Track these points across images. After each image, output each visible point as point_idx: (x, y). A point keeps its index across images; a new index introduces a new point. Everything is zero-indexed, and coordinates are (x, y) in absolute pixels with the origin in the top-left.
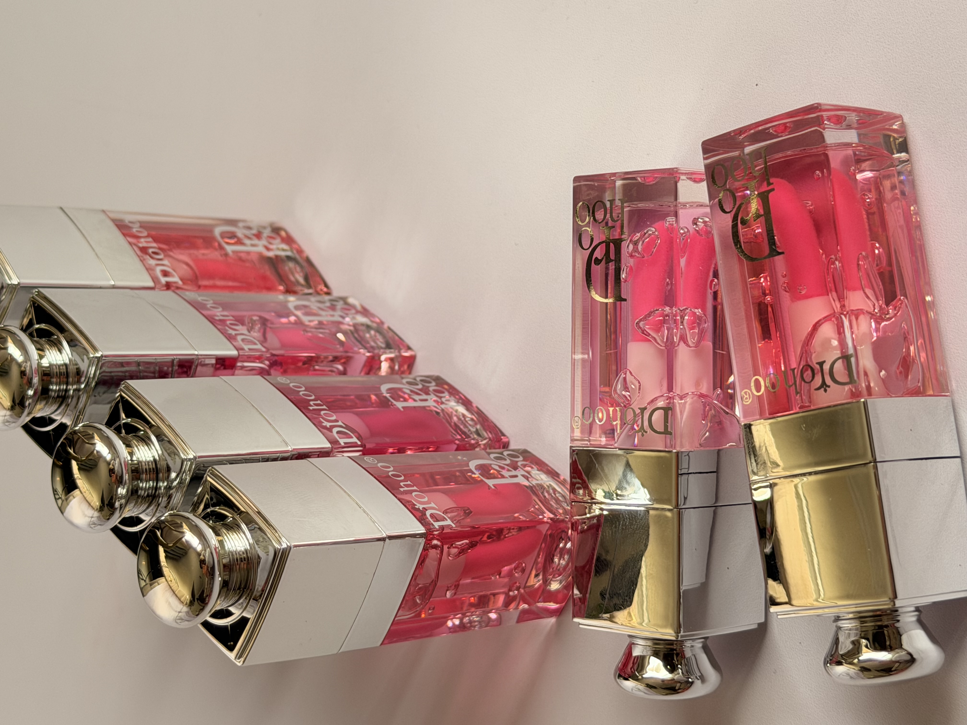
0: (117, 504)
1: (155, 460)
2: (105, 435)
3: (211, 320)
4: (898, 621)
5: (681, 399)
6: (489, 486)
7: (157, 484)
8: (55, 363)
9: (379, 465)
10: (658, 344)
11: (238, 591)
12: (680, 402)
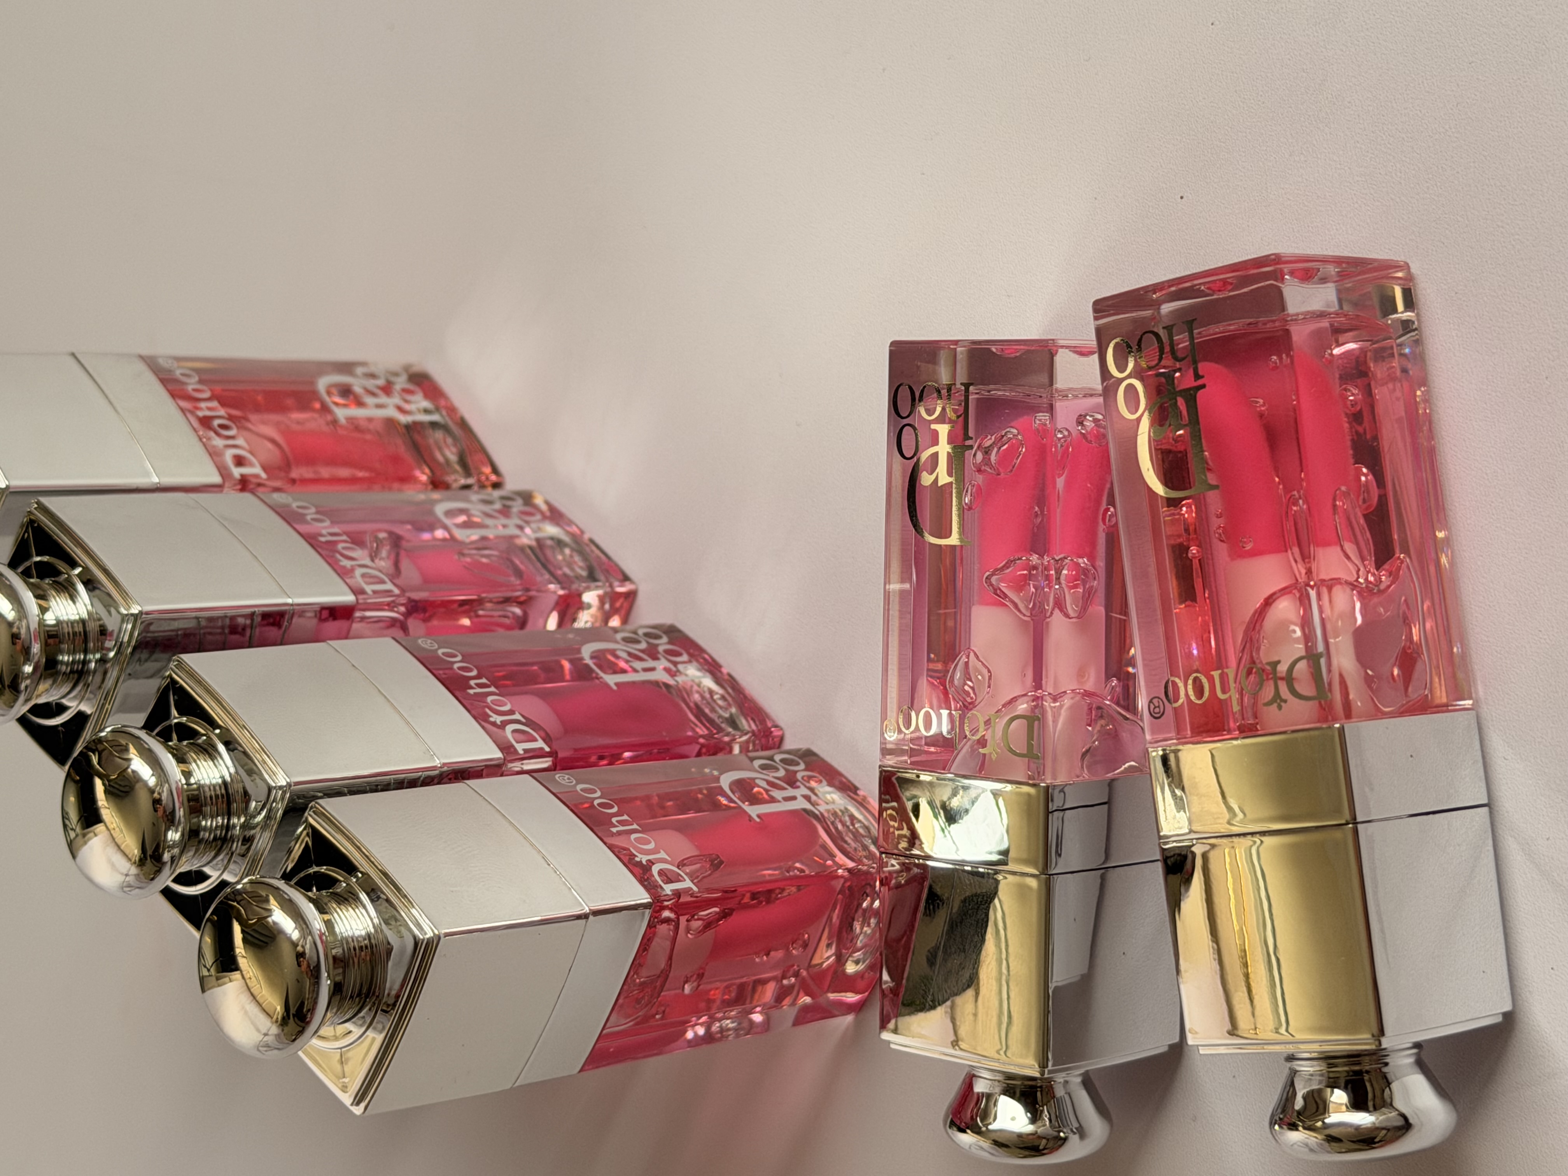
0: (166, 857)
1: (225, 783)
2: (146, 746)
3: (311, 540)
4: (1386, 1064)
5: (1055, 700)
6: (750, 816)
7: (229, 820)
8: (65, 618)
9: (579, 787)
10: (1019, 611)
11: (357, 999)
12: (1053, 705)
